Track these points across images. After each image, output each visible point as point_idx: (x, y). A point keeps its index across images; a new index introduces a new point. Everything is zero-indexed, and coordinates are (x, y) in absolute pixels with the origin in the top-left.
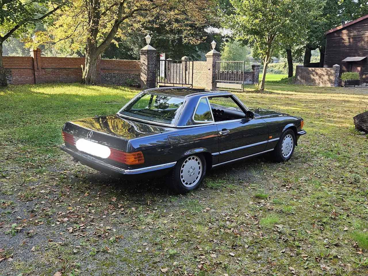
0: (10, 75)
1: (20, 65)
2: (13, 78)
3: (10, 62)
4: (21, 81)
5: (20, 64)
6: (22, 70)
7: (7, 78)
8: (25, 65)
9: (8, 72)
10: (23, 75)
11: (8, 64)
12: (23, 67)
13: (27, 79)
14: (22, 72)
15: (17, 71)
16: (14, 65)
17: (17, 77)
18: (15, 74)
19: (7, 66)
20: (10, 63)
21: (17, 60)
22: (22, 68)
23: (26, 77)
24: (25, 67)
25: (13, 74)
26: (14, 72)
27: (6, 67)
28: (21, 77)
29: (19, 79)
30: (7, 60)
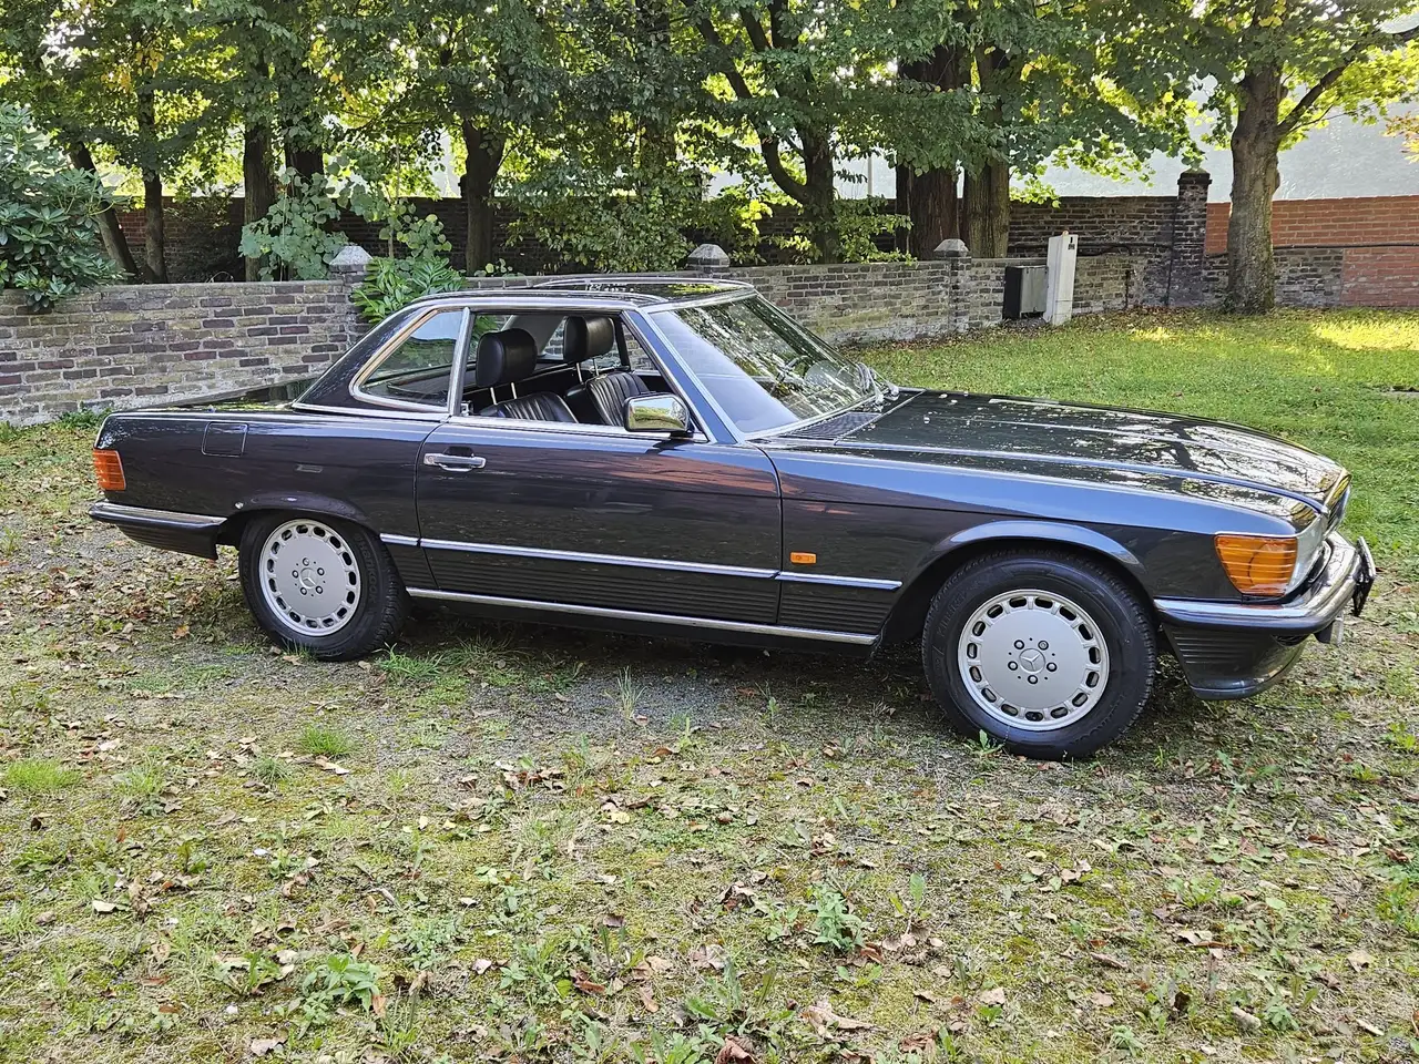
0: (1333, 270)
1: (1385, 233)
2: (1342, 285)
3: (1344, 220)
4: (1379, 296)
5: (1389, 228)
6: (1390, 252)
7: (1320, 282)
8: (1411, 231)
9: (1329, 258)
10: (1390, 273)
11: (1334, 227)
12: (1402, 238)
13: (1405, 290)
14: (1392, 259)
15: (1367, 255)
16: (1360, 233)
17: (1364, 279)
18: (1357, 266)
19: (1330, 237)
20: (1344, 226)
21: (1377, 212)
22: (1395, 242)
23: (1406, 280)
24: (1409, 238)
25: (1349, 266)
26: (1352, 259)
27: (1322, 241)
28: (1382, 280)
29: (1371, 288)
30: (1333, 214)
